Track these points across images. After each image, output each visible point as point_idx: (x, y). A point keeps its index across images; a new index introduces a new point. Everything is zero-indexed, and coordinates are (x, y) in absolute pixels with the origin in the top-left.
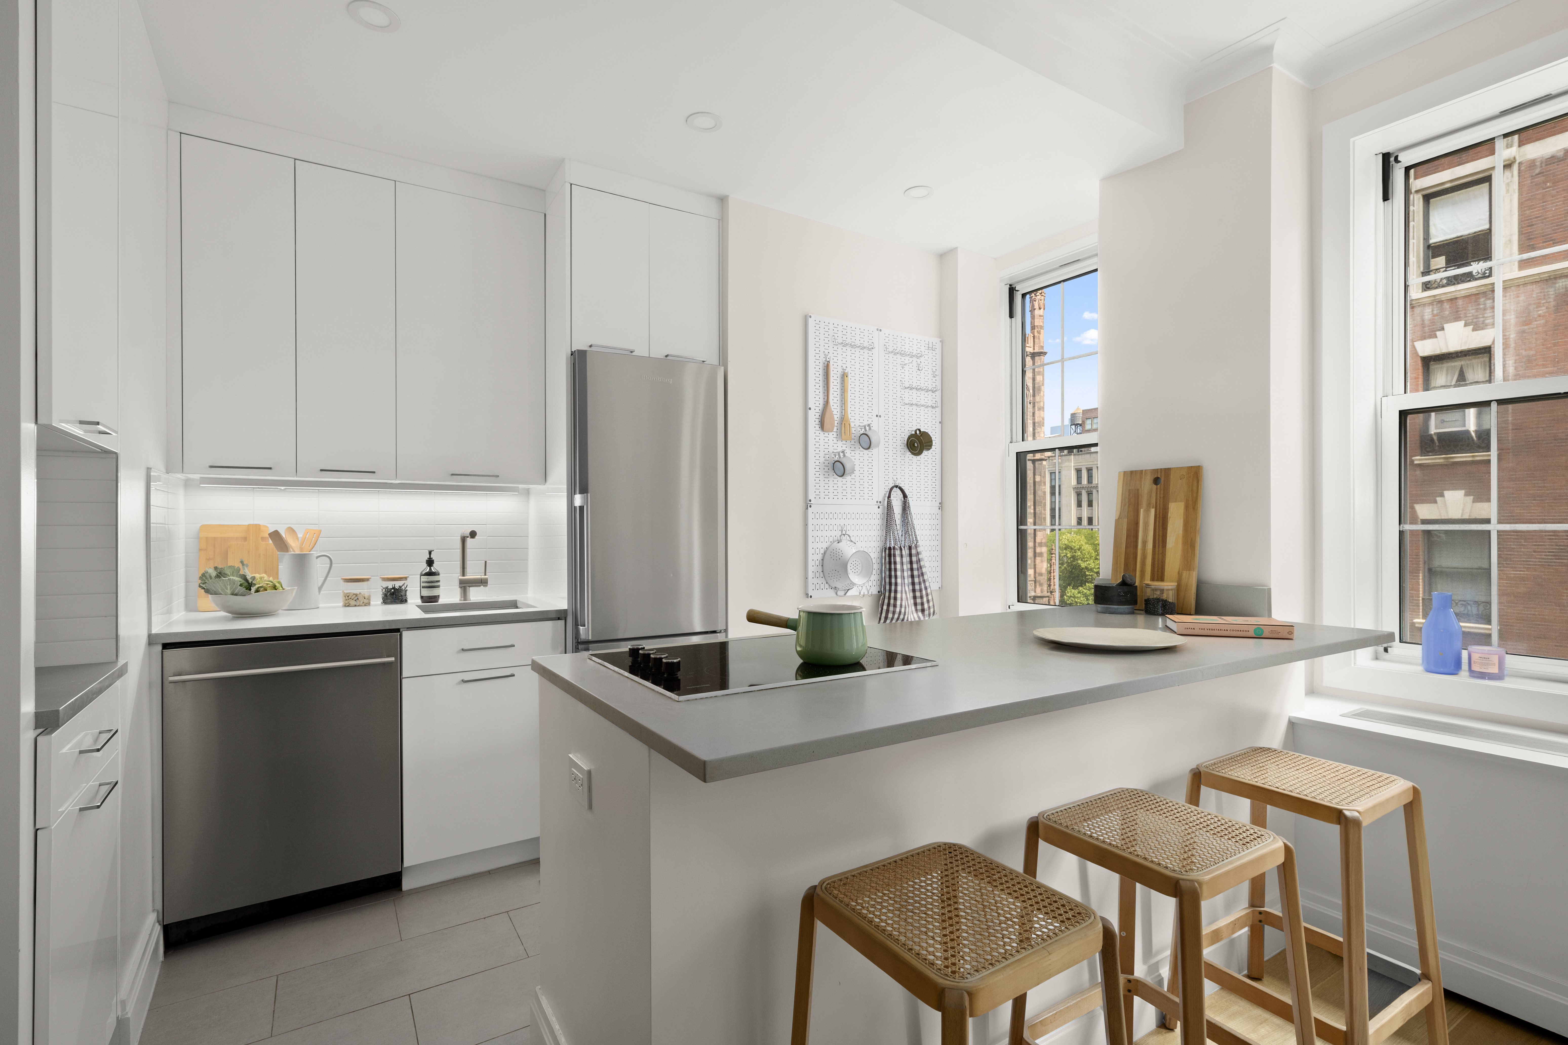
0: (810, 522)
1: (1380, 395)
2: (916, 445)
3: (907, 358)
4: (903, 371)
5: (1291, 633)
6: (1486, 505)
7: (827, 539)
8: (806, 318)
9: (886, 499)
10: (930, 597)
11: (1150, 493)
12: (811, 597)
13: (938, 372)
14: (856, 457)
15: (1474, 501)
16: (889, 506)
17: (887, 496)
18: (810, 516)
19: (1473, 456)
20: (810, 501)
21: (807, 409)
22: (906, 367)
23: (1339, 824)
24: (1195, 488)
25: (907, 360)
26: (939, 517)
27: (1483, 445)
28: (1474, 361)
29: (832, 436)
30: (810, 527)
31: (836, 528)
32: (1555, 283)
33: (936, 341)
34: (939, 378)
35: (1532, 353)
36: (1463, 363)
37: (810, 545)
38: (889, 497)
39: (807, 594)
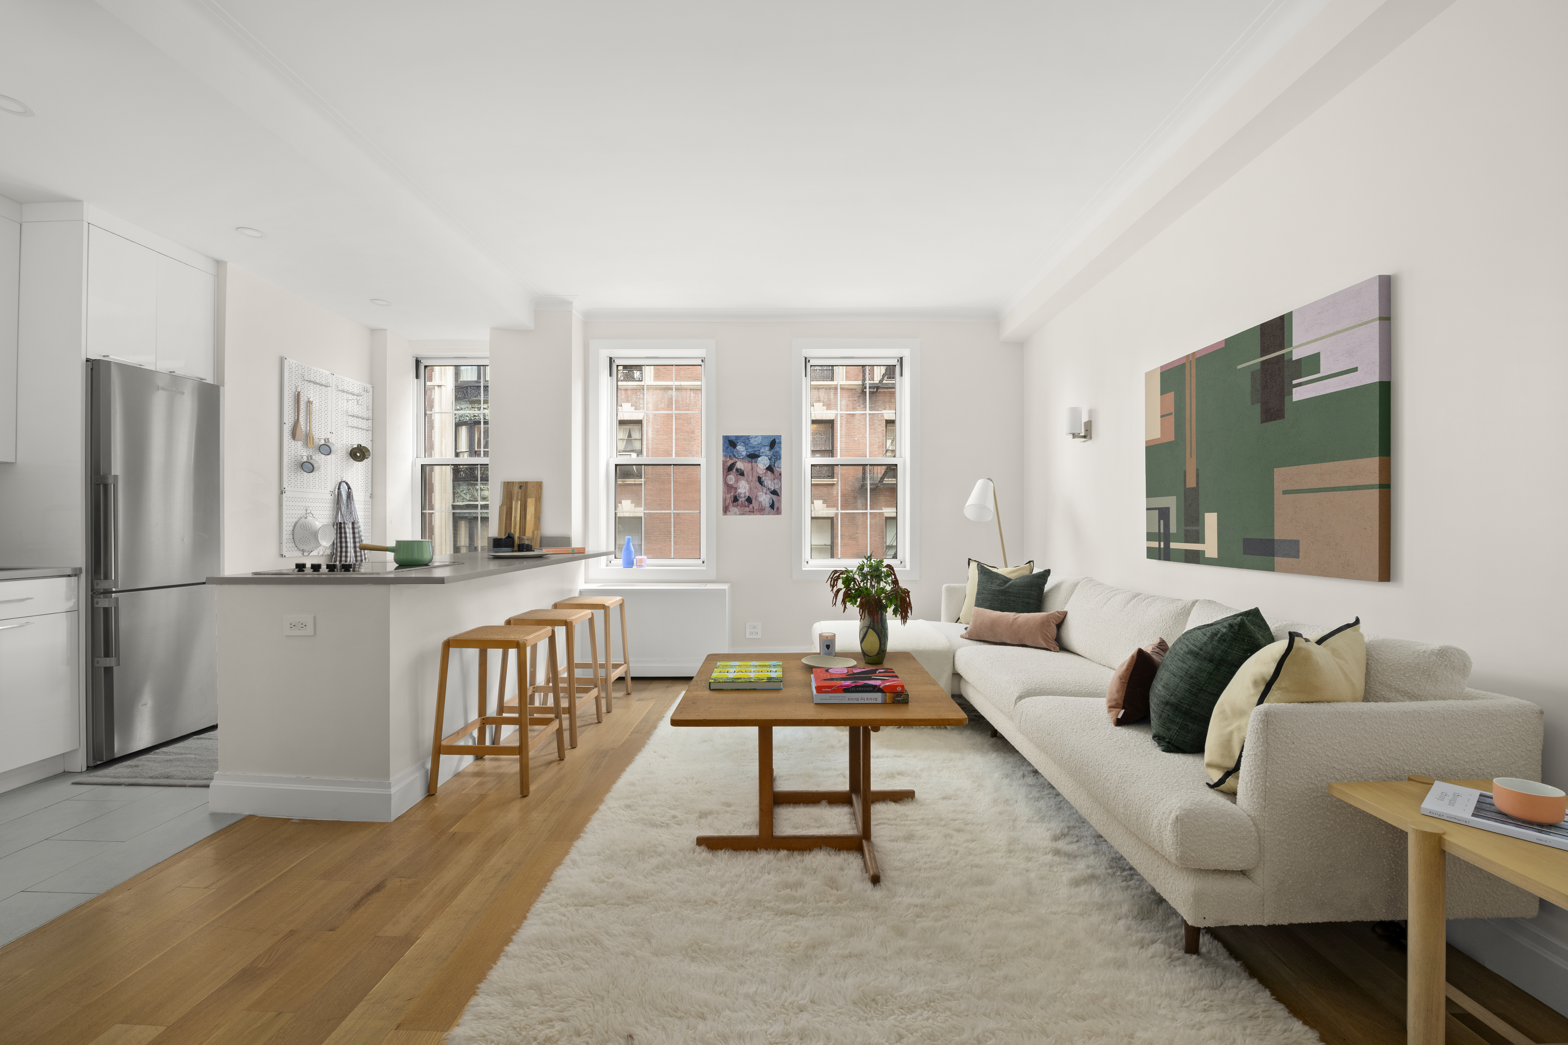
0: (284, 503)
1: (609, 457)
2: (358, 454)
3: (350, 396)
4: (348, 404)
5: (584, 550)
6: (641, 508)
7: (296, 516)
8: (282, 360)
9: (337, 490)
10: (366, 556)
11: (518, 493)
12: (285, 556)
13: (370, 408)
14: (319, 459)
15: (635, 507)
16: (339, 494)
17: (337, 487)
18: (285, 499)
19: (635, 481)
20: (285, 488)
21: (281, 423)
22: (350, 401)
23: (604, 609)
24: (540, 492)
25: (351, 397)
26: (370, 503)
27: (639, 475)
28: (635, 427)
29: (300, 443)
30: (285, 507)
31: (302, 508)
32: (667, 392)
33: (369, 386)
34: (371, 412)
35: (659, 427)
36: (630, 427)
37: (285, 520)
38: (339, 489)
39: (282, 555)
